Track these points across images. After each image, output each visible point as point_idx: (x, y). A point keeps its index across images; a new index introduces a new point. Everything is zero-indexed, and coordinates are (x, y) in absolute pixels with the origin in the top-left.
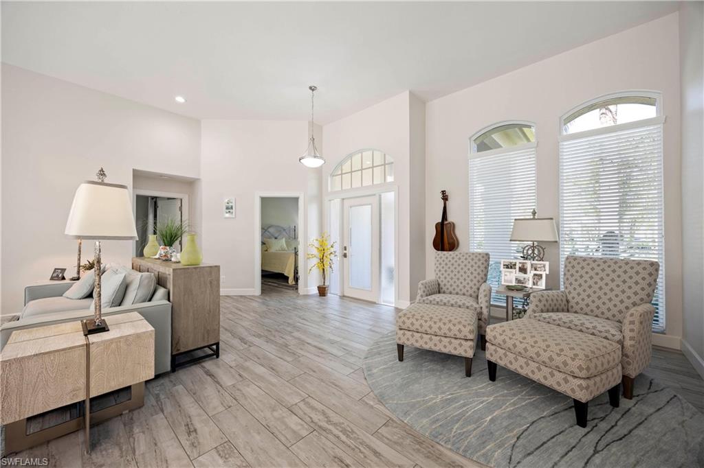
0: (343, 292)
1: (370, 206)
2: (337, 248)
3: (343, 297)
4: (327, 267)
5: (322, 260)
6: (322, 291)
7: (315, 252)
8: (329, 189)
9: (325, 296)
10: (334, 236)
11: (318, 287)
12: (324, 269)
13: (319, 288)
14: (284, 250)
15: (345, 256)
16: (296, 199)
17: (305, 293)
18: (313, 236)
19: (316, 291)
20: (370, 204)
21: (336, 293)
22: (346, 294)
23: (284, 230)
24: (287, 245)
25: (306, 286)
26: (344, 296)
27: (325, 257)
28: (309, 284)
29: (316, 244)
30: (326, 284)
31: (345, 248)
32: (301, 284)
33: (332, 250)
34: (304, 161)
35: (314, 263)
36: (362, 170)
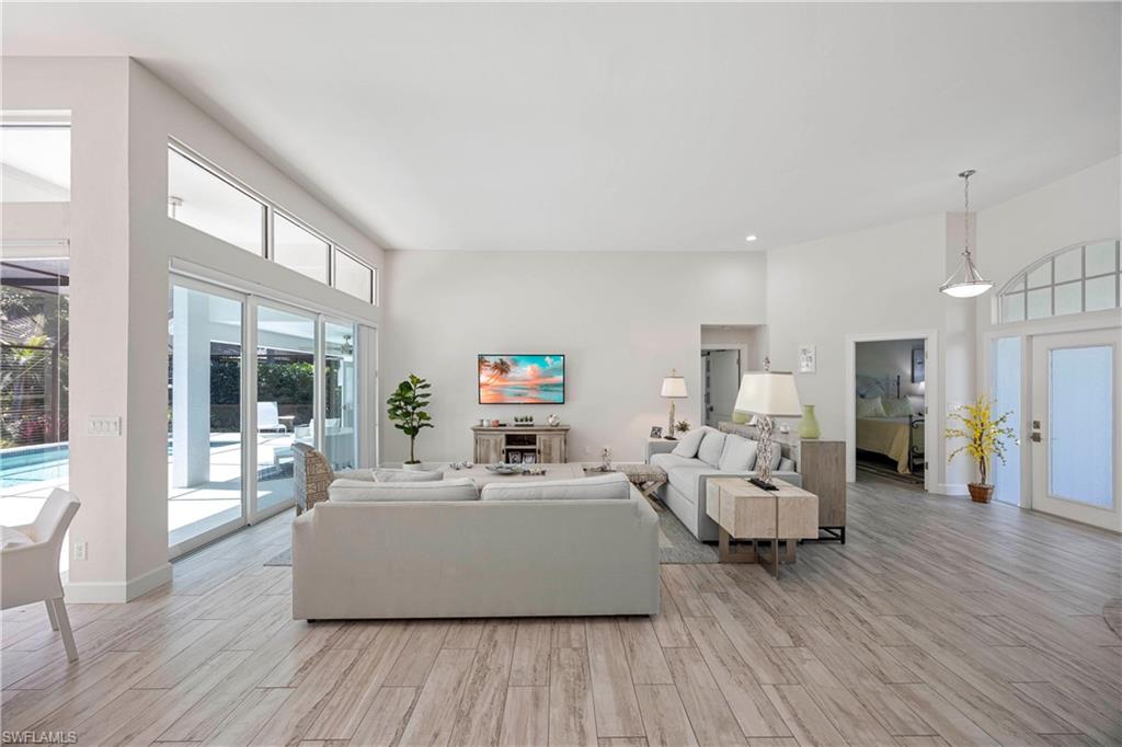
0: (1030, 502)
1: (1110, 348)
2: (1016, 423)
3: (1029, 511)
4: (990, 456)
5: (977, 442)
6: (980, 494)
7: (961, 426)
8: (994, 320)
9: (985, 503)
10: (1008, 402)
11: (969, 486)
12: (982, 458)
13: (971, 487)
14: (881, 416)
15: (1036, 438)
16: (923, 342)
17: (941, 492)
18: (957, 401)
19: (965, 492)
20: (1109, 345)
21: (1014, 502)
22: (1036, 506)
23: (878, 383)
24: (887, 411)
25: (942, 478)
26: (1032, 509)
27: (984, 438)
28: (949, 474)
29: (964, 414)
30: (988, 482)
31: (1037, 425)
32: (930, 475)
33: (1002, 425)
34: (950, 291)
35: (959, 444)
36: (1084, 279)
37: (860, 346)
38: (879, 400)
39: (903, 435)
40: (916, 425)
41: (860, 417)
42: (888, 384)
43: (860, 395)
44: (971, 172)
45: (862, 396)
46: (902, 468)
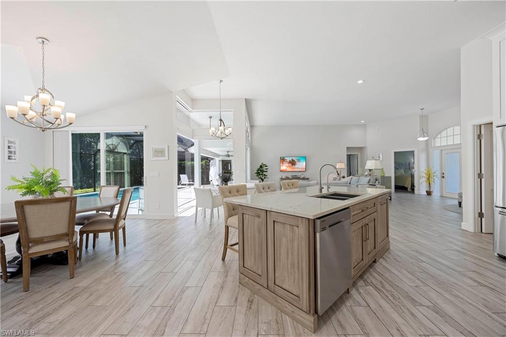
0: (442, 194)
2: (438, 174)
4: (432, 183)
5: (428, 179)
6: (429, 193)
7: (425, 175)
8: (433, 145)
9: (431, 195)
10: (436, 169)
12: (430, 183)
13: (427, 192)
14: (403, 175)
15: (443, 177)
16: (413, 152)
17: (419, 194)
18: (423, 169)
19: (426, 194)
20: (458, 152)
21: (438, 195)
22: (444, 195)
23: (402, 164)
24: (405, 172)
25: (419, 190)
26: (442, 196)
27: (430, 178)
28: (421, 188)
29: (425, 172)
30: (431, 190)
31: (443, 174)
32: (416, 189)
33: (435, 174)
34: (419, 139)
35: (424, 180)
36: (454, 135)
37: (395, 152)
38: (403, 170)
39: (409, 179)
40: (412, 176)
41: (396, 175)
42: (406, 165)
43: (396, 168)
44: (423, 109)
45: (397, 169)
46: (409, 189)
